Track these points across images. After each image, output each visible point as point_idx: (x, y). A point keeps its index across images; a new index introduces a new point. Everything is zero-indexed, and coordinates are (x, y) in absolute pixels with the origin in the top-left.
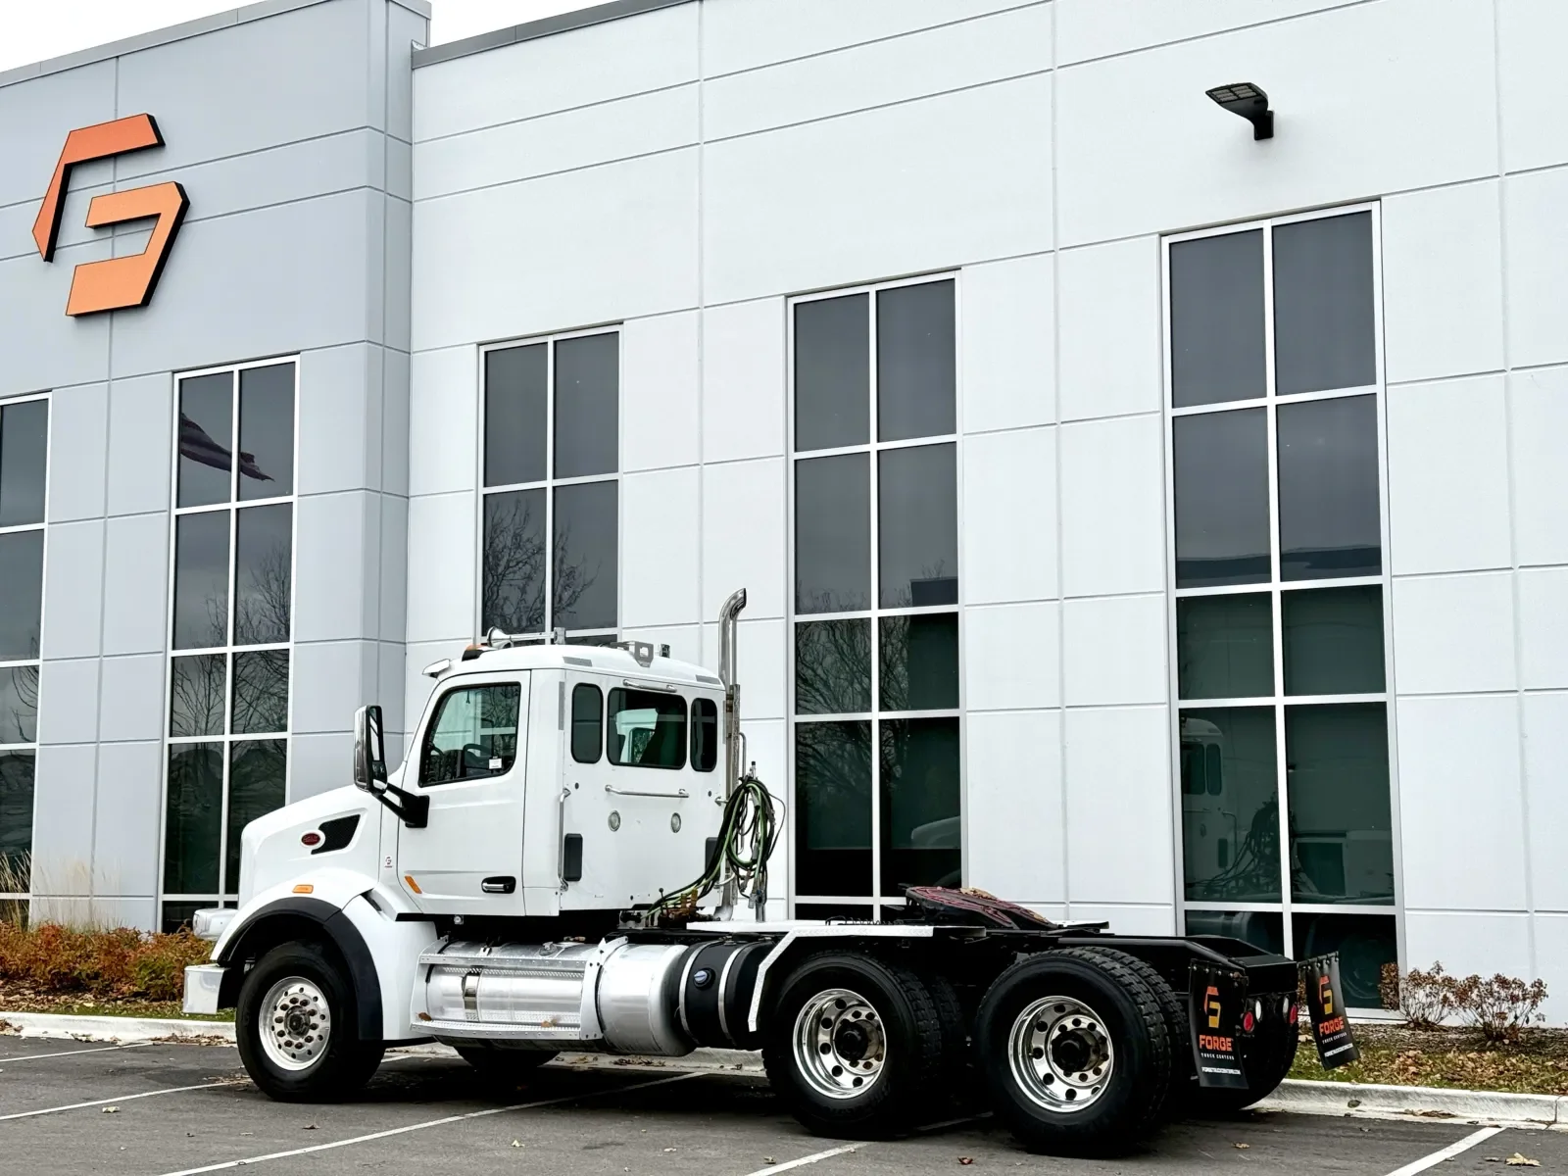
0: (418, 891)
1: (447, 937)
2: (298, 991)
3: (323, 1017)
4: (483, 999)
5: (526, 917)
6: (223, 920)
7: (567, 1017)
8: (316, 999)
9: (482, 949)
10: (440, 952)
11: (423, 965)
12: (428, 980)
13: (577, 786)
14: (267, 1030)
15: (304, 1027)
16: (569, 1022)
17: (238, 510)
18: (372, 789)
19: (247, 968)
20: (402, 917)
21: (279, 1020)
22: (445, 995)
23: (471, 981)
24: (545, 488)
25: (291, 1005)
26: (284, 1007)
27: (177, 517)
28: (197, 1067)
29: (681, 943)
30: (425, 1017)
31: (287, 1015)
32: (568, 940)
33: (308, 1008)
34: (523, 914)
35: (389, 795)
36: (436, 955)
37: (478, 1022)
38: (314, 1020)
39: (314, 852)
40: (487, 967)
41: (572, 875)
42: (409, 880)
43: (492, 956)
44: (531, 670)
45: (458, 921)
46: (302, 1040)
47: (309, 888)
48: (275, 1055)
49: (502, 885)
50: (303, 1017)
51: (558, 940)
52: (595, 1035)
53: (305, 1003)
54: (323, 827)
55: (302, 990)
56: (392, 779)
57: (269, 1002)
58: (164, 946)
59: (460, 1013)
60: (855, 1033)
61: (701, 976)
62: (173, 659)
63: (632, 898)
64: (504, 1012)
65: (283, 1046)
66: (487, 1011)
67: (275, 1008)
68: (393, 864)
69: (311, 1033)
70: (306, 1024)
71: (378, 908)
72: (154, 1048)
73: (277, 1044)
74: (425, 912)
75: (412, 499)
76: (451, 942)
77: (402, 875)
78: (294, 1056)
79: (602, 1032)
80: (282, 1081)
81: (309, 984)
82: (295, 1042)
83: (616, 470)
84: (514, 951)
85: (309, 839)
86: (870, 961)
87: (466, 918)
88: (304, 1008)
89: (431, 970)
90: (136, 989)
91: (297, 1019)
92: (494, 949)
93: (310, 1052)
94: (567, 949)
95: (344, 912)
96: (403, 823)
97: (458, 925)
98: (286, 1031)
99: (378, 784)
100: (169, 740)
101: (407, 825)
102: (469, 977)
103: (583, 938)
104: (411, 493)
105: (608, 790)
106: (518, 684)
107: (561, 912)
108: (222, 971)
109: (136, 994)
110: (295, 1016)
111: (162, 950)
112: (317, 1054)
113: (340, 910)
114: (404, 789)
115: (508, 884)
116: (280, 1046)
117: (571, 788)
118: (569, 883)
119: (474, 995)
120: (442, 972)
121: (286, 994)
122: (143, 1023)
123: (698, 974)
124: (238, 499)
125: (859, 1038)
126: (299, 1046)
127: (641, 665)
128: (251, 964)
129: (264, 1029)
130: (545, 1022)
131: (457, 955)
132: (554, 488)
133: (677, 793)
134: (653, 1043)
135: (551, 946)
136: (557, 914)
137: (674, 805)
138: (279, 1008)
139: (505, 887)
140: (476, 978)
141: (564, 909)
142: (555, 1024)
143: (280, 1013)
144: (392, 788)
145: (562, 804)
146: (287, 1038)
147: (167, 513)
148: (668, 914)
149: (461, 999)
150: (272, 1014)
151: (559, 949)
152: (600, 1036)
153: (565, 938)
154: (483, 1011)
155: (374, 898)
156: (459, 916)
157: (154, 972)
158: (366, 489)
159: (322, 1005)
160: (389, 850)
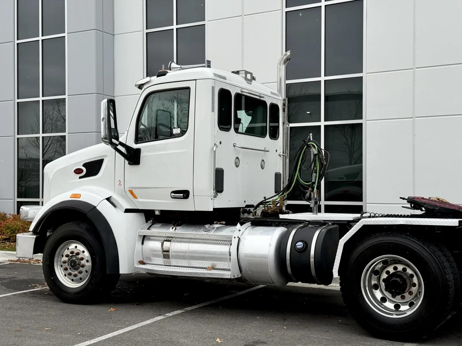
0: (135, 197)
1: (151, 221)
2: (74, 248)
3: (87, 261)
4: (173, 254)
5: (195, 211)
6: (35, 211)
7: (220, 265)
8: (84, 252)
9: (171, 228)
10: (148, 229)
11: (140, 236)
12: (143, 243)
13: (220, 143)
14: (59, 267)
15: (78, 266)
16: (221, 267)
17: (42, 40)
18: (111, 143)
19: (48, 234)
20: (127, 211)
21: (65, 262)
22: (151, 251)
23: (167, 244)
24: (173, 29)
25: (71, 255)
26: (67, 256)
27: (18, 44)
28: (27, 278)
29: (283, 226)
30: (142, 263)
31: (69, 260)
32: (217, 224)
33: (80, 256)
34: (194, 210)
35: (120, 147)
36: (147, 231)
37: (170, 266)
38: (83, 262)
39: (80, 178)
40: (174, 237)
41: (219, 190)
42: (131, 192)
43: (176, 231)
44: (196, 80)
45: (157, 213)
46: (76, 272)
47: (79, 196)
48: (63, 280)
49: (182, 195)
50: (77, 261)
51: (212, 223)
52: (238, 275)
53: (78, 254)
54: (85, 165)
55: (76, 247)
56: (121, 139)
57: (59, 253)
58: (16, 220)
59: (161, 260)
60: (398, 279)
61: (300, 245)
62: (18, 103)
63: (245, 202)
64: (185, 261)
65: (67, 275)
66: (176, 260)
67: (63, 256)
68: (122, 183)
69: (81, 269)
70: (79, 265)
71: (115, 206)
72: (10, 266)
73: (64, 274)
74: (140, 208)
75: (115, 36)
76: (153, 223)
77: (127, 190)
78: (73, 280)
79: (241, 273)
80: (67, 293)
81: (80, 244)
82: (73, 273)
83: (204, 20)
84: (188, 229)
85: (78, 171)
86: (412, 239)
87: (162, 211)
88: (77, 256)
89: (144, 238)
90: (5, 237)
91: (74, 262)
92: (178, 228)
93: (81, 279)
94: (217, 228)
95: (97, 208)
96: (127, 162)
97: (157, 215)
98: (69, 268)
99: (114, 141)
100: (17, 136)
101: (129, 164)
102: (165, 242)
103: (224, 222)
104: (115, 34)
105: (234, 146)
106: (188, 88)
107: (214, 209)
108: (35, 237)
109: (5, 239)
110: (73, 260)
111: (15, 221)
112: (85, 279)
113: (95, 207)
114: (127, 144)
115: (186, 194)
116: (65, 275)
117: (218, 143)
118: (218, 194)
119: (168, 251)
120: (149, 239)
121: (68, 249)
122: (6, 253)
123: (298, 244)
124: (42, 36)
125: (401, 282)
126: (75, 276)
127: (248, 83)
128: (50, 232)
129: (57, 267)
130: (209, 267)
131: (158, 230)
132: (177, 29)
133: (263, 149)
134: (270, 280)
135: (209, 227)
136: (212, 210)
137: (261, 156)
138: (64, 256)
139: (183, 196)
140: (169, 243)
141: (215, 207)
142: (213, 268)
143: (65, 259)
144: (121, 144)
145: (215, 152)
146: (69, 271)
147: (13, 43)
148: (268, 210)
149: (161, 253)
150: (61, 259)
151: (214, 228)
152: (240, 276)
153: (215, 222)
154: (173, 260)
155: (112, 200)
156: (158, 210)
157: (12, 230)
158: (96, 29)
159: (87, 254)
160: (119, 176)
